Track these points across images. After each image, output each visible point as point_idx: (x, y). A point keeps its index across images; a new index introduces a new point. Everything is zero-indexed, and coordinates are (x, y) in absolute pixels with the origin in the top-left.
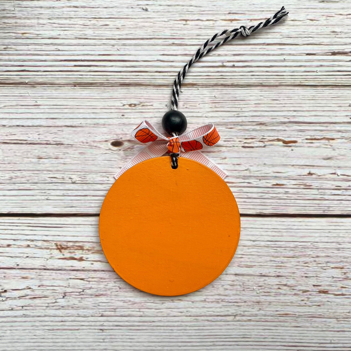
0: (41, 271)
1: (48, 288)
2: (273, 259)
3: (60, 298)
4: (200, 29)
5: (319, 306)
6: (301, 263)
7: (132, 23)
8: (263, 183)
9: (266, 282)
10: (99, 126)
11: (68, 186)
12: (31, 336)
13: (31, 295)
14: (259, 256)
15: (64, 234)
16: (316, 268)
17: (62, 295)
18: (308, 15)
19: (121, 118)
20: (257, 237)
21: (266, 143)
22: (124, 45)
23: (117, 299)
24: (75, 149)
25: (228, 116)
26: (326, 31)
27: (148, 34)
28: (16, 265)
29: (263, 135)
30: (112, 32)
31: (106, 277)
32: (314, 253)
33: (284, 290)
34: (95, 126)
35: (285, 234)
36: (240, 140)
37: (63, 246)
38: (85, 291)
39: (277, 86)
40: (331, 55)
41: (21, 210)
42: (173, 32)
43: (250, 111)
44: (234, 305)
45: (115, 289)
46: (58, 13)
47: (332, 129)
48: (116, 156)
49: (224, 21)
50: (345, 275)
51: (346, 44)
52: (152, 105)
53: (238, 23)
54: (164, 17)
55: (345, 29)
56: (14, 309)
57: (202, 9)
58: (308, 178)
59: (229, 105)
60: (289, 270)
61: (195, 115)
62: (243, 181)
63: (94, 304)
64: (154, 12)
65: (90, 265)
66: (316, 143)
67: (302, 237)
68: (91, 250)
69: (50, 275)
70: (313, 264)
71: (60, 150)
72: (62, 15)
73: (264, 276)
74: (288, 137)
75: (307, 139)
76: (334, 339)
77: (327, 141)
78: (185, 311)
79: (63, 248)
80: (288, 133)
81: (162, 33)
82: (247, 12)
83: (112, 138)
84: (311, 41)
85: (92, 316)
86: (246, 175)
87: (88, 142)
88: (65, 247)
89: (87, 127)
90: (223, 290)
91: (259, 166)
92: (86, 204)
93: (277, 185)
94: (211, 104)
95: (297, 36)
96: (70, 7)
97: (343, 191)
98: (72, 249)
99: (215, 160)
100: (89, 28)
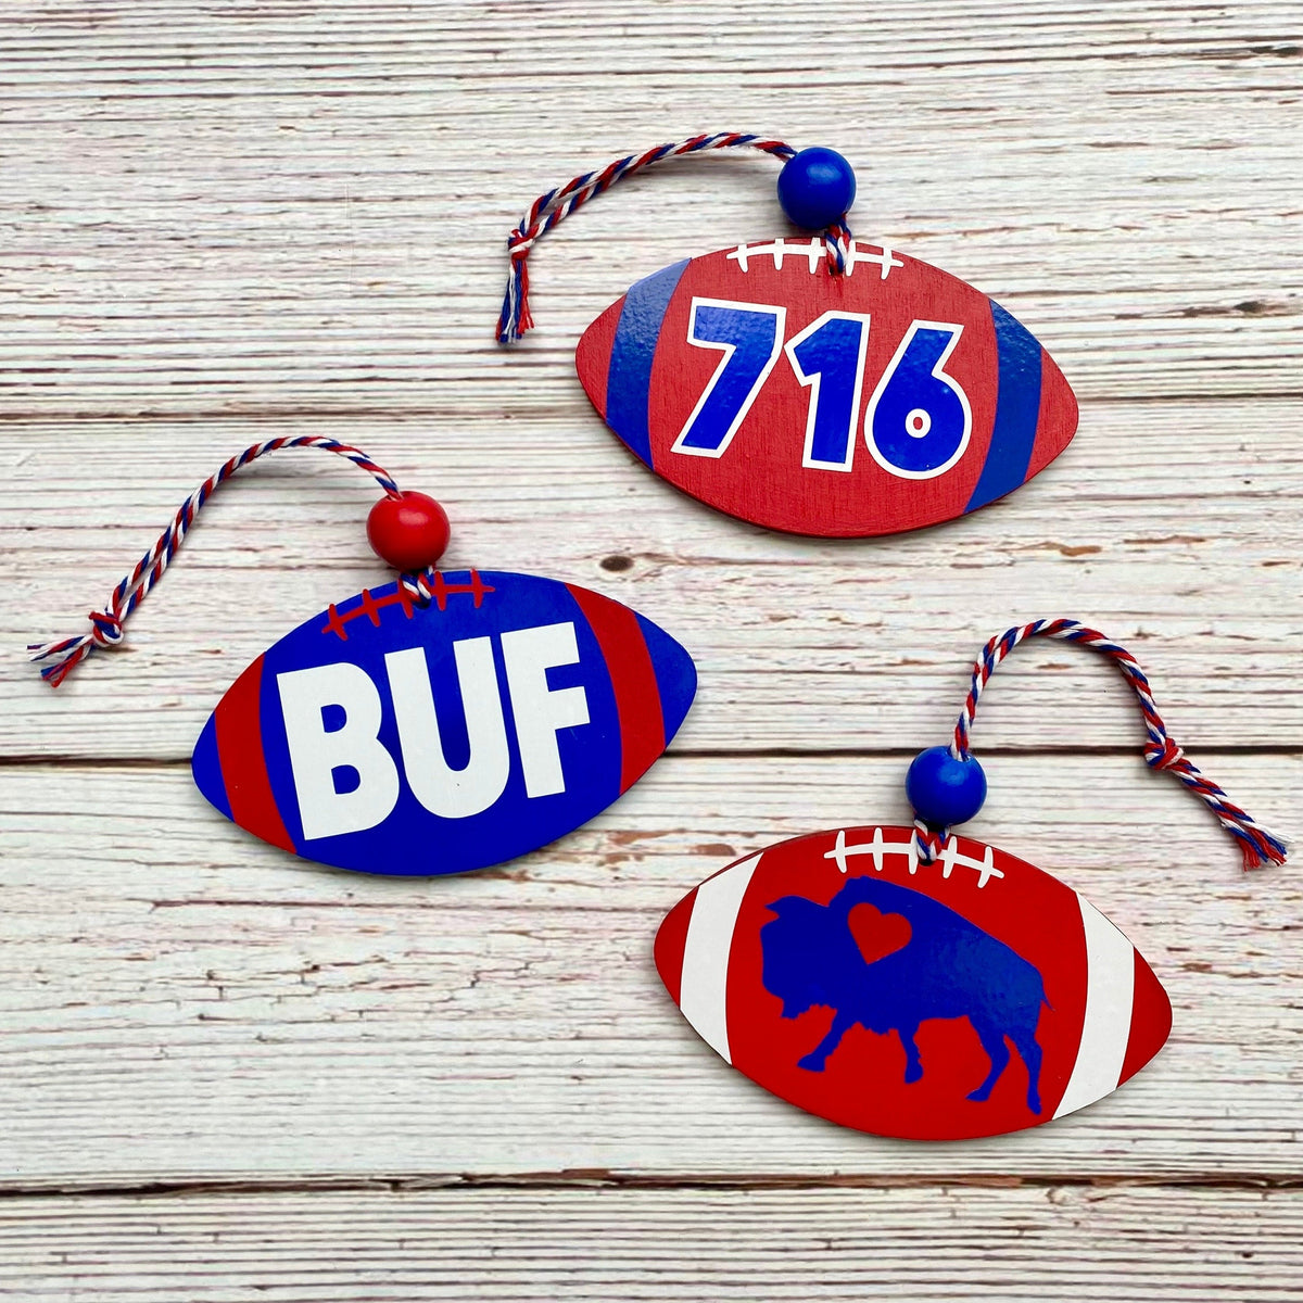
0: (414, 911)
1: (431, 959)
3: (463, 988)
5: (1187, 1007)
6: (1128, 885)
8: (1013, 663)
10: (570, 519)
12: (383, 1095)
13: (384, 979)
16: (1172, 897)
17: (468, 979)
18: (1116, 215)
19: (626, 496)
20: (1002, 811)
21: (1017, 555)
23: (618, 989)
26: (1166, 256)
28: (345, 896)
29: (1005, 532)
30: (603, 275)
31: (589, 927)
32: (1164, 855)
34: (560, 518)
35: (1079, 803)
36: (946, 548)
38: (531, 966)
40: (1184, 317)
45: (614, 960)
46: (461, 231)
47: (1198, 513)
49: (892, 239)
50: (1255, 920)
51: (1222, 288)
53: (930, 242)
55: (1218, 249)
56: (337, 1019)
58: (1138, 646)
62: (958, 658)
63: (557, 1003)
64: (709, 221)
65: (546, 894)
66: (1154, 552)
67: (1128, 811)
69: (437, 923)
70: (1163, 888)
72: (472, 235)
74: (1076, 537)
75: (1127, 541)
76: (1236, 1104)
77: (1184, 546)
80: (1074, 525)
82: (953, 214)
83: (603, 548)
84: (1127, 281)
85: (551, 1039)
86: (964, 641)
87: (541, 560)
89: (537, 521)
91: (1000, 616)
93: (1051, 666)
95: (1089, 270)
96: (492, 214)
97: (1237, 682)
99: (880, 604)
100: (543, 267)
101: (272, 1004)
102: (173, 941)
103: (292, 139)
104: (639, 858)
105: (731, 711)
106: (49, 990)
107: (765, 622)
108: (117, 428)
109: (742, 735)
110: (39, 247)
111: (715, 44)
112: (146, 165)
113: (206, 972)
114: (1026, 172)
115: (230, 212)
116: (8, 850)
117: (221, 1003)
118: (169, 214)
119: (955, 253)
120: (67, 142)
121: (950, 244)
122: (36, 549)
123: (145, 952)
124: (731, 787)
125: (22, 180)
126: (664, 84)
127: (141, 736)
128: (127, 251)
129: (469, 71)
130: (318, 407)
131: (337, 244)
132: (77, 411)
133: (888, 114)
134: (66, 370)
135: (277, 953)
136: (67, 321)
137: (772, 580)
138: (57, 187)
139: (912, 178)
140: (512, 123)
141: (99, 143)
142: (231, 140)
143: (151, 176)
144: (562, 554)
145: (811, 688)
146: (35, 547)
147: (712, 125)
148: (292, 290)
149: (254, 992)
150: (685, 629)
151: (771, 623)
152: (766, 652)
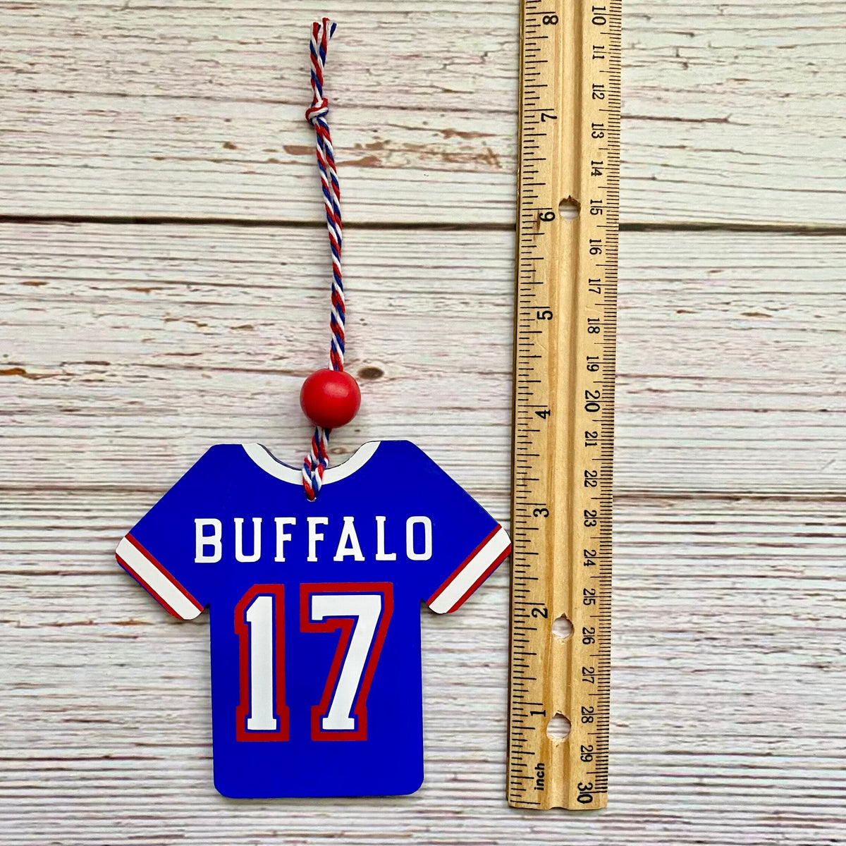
2: (46, 128)
3: (493, 52)
8: (66, 288)
9: (62, 79)
10: (405, 409)
11: (472, 287)
14: (75, 135)
15: (483, 188)
17: (489, 58)
19: (362, 426)
20: (79, 175)
21: (59, 370)
23: (376, 48)
24: (457, 364)
25: (138, 429)
29: (67, 388)
31: (397, 95)
33: (21, 61)
34: (414, 410)
35: (21, 181)
36: (113, 379)
37: (485, 162)
38: (442, 66)
39: (38, 488)
43: (92, 438)
44: (129, 30)
45: (378, 70)
46: (487, 638)
48: (373, 349)
52: (299, 451)
59: (136, 451)
60: (13, 103)
61: (209, 430)
62: (107, 293)
63: (422, 39)
65: (430, 120)
68: (427, 153)
71: (485, 361)
73: (64, 92)
74: (14, 383)
78: (233, 20)
79: (486, 158)
80: (15, 392)
82: (100, 639)
83: (382, 387)
85: (427, 13)
86: (101, 305)
87: (429, 378)
88: (480, 160)
89: (432, 408)
90: (151, 64)
91: (74, 323)
92: (436, 250)
93: (36, 284)
94: (175, 453)
96: (461, 651)
98: (466, 156)
99: (166, 336)
101: (639, 43)
102: (714, 92)
104: (358, 146)
105: (284, 257)
106: (807, 58)
107: (256, 325)
108: (757, 488)
109: (276, 238)
110: (822, 635)
112: (735, 699)
113: (689, 69)
114: (43, 669)
115: (669, 659)
116: (840, 164)
117: (678, 45)
118: (717, 659)
119: (100, 608)
120: (800, 720)
121: (102, 615)
123: (735, 84)
124: (285, 198)
125: (834, 690)
127: (739, 248)
128: (750, 630)
129: (476, 766)
132: (789, 502)
133: (149, 720)
134: (798, 535)
135: (635, 81)
136: (798, 575)
137: (250, 358)
138: (807, 683)
139: (131, 669)
140: (445, 723)
141: (773, 718)
142: (666, 717)
143: (733, 690)
144: (413, 382)
145: (222, 273)
146: (820, 396)
148: (620, 595)
149: (652, 53)
150: (319, 322)
151: (252, 325)
152: (256, 302)
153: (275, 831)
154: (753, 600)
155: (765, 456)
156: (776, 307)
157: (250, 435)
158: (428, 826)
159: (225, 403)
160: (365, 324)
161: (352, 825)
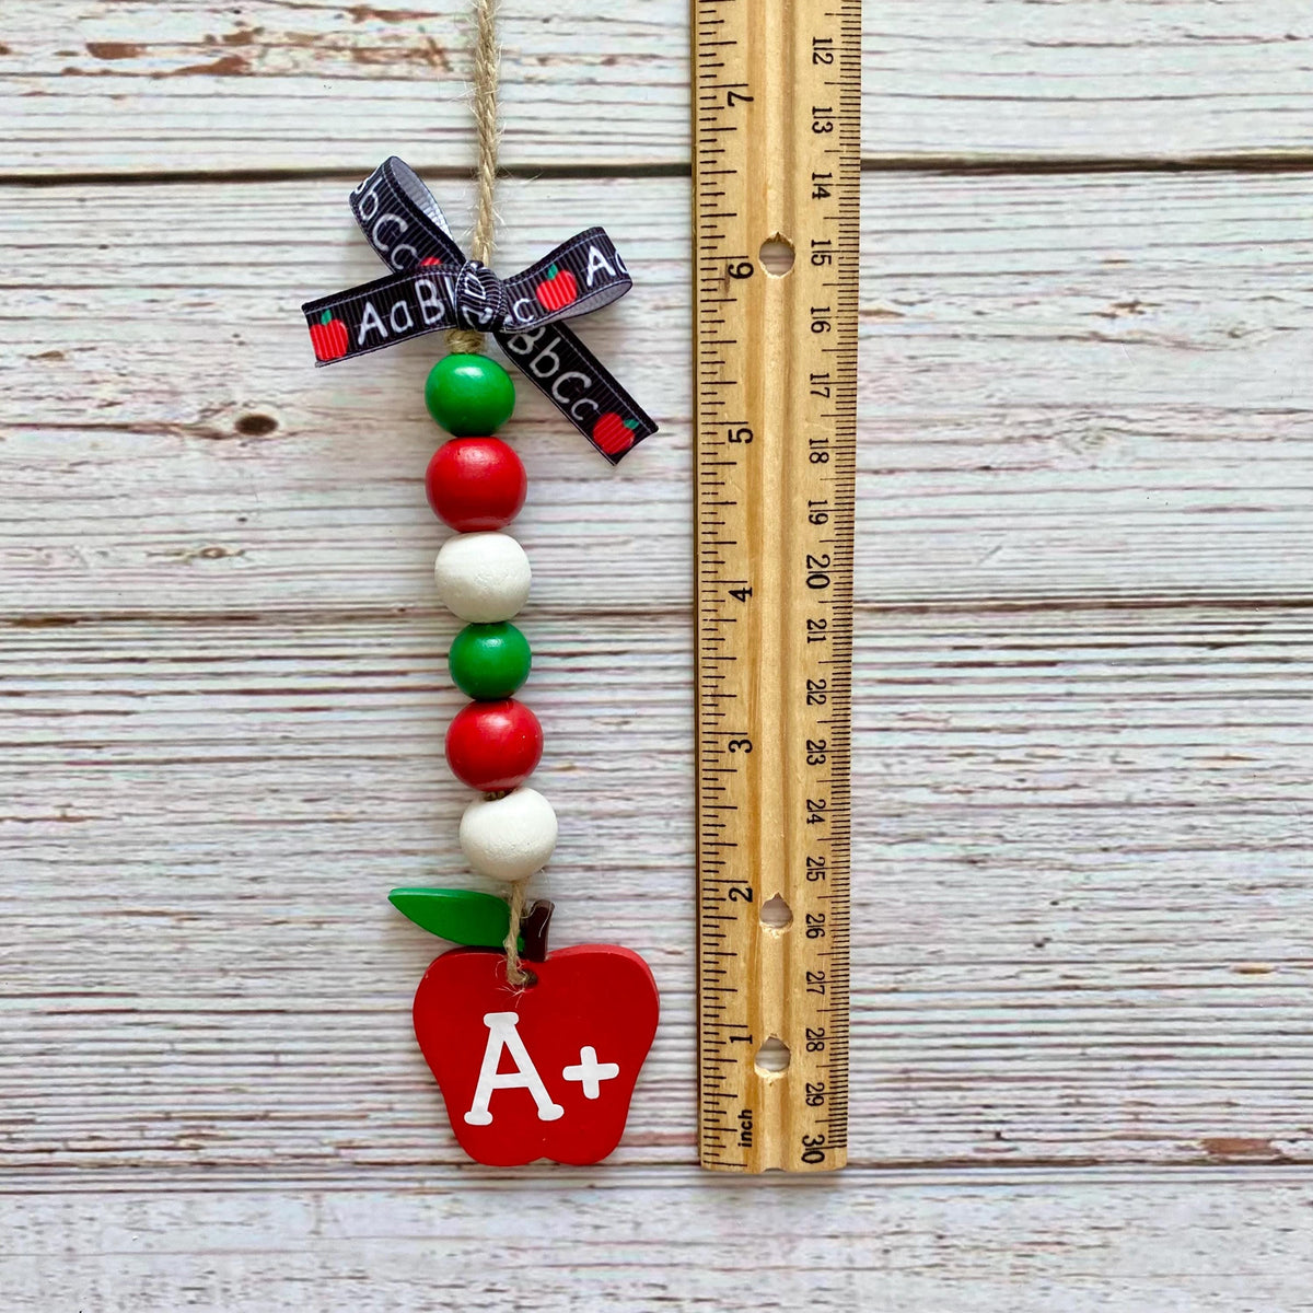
4: (19, 792)
7: (231, 809)
10: (318, 483)
15: (423, 107)
19: (249, 512)
22: (252, 742)
24: (398, 407)
27: (179, 776)
30: (292, 780)
34: (332, 484)
37: (423, 61)
41: (569, 189)
42: (102, 784)
48: (257, 384)
52: (151, 555)
54: (134, 827)
57: (18, 853)
61: (9, 524)
64: (166, 843)
68: (327, 48)
79: (426, 54)
81: (135, 780)
83: (276, 446)
87: (353, 431)
88: (416, 59)
89: (360, 481)
92: (350, 215)
98: (393, 52)
100: (363, 790)
103: (669, 940)
104: (210, 40)
105: (104, 235)
107: (67, 351)
108: (878, 595)
109: (87, 203)
110: (974, 815)
111: (171, 1042)
116: (1020, 50)
120: (940, 940)
122: (979, 443)
124: (95, 135)
125: (992, 895)
126: (228, 999)
128: (865, 810)
130: (633, 621)
131: (613, 815)
132: (926, 615)
134: (941, 665)
136: (940, 725)
137: (62, 405)
138: (951, 886)
141: (902, 938)
144: (327, 438)
146: (981, 445)
147: (169, 952)
148: (666, 762)
150: (168, 341)
151: (61, 350)
152: (65, 312)
153: (168, 1113)
154: (870, 765)
155: (891, 543)
156: (911, 300)
157: (73, 531)
158: (391, 1103)
159: (29, 480)
160: (241, 343)
161: (280, 1103)
